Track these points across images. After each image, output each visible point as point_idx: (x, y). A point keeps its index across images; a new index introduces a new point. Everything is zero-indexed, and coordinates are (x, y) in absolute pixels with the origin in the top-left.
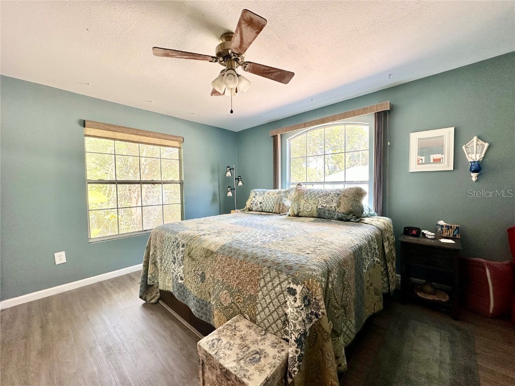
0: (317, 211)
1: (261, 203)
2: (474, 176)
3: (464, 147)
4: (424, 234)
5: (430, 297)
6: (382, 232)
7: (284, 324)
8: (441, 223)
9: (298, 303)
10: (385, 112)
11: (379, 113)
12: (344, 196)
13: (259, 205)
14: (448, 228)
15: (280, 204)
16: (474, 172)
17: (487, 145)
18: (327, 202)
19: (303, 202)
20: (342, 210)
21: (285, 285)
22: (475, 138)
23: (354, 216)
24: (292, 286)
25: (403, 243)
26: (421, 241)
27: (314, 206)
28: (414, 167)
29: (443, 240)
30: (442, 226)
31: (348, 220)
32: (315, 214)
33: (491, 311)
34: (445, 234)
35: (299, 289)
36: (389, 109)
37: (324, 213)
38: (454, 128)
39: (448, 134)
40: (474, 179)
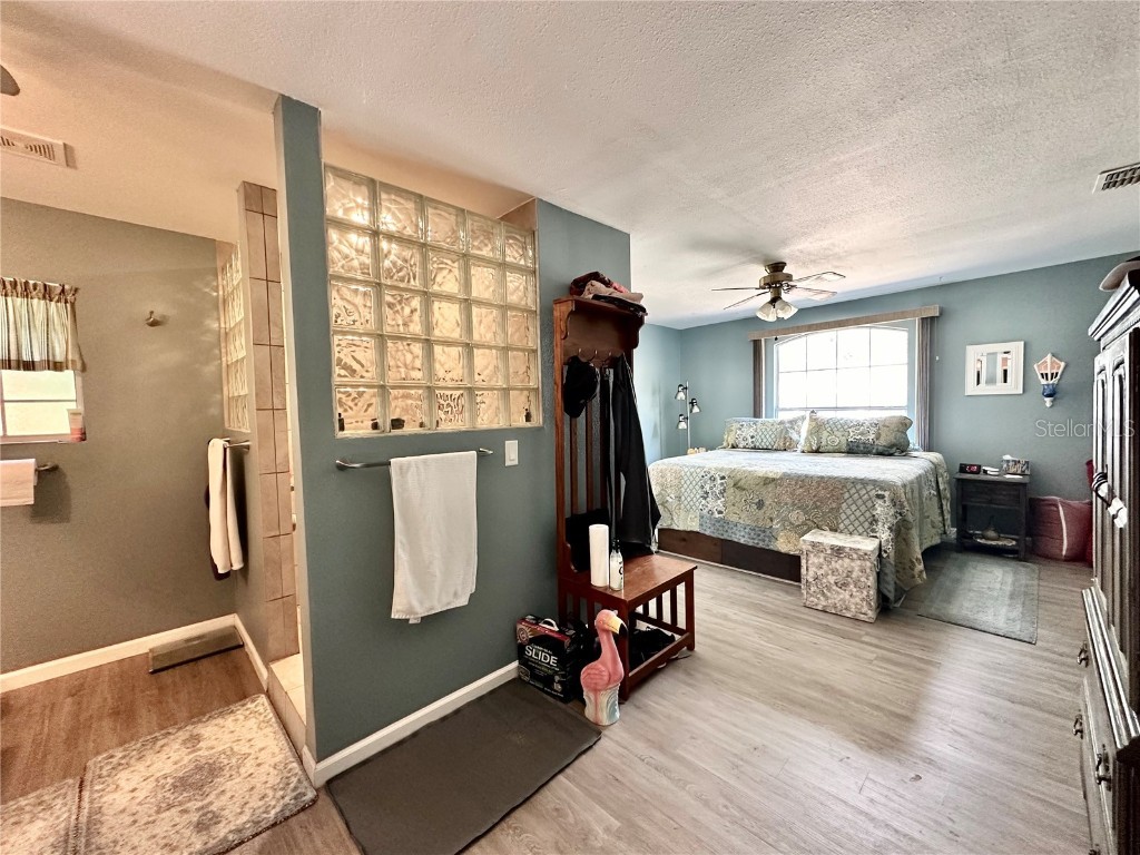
0: (848, 445)
1: (752, 437)
2: (1048, 401)
3: (1035, 366)
4: (985, 472)
5: (994, 543)
6: (936, 467)
7: (871, 524)
8: (1007, 457)
9: (887, 504)
10: (932, 318)
11: (923, 319)
12: (884, 426)
13: (750, 440)
14: (1016, 462)
15: (785, 438)
16: (1048, 396)
17: (1063, 364)
18: (862, 434)
19: (825, 434)
20: (883, 442)
21: (873, 493)
22: (1049, 356)
23: (897, 449)
24: (880, 492)
25: (958, 480)
26: (982, 477)
27: (843, 440)
28: (971, 388)
29: (1008, 476)
30: (1008, 461)
31: (891, 455)
32: (844, 448)
33: (1064, 553)
34: (1012, 470)
35: (887, 494)
36: (937, 314)
37: (858, 446)
38: (1022, 343)
39: (1017, 348)
40: (1048, 404)
